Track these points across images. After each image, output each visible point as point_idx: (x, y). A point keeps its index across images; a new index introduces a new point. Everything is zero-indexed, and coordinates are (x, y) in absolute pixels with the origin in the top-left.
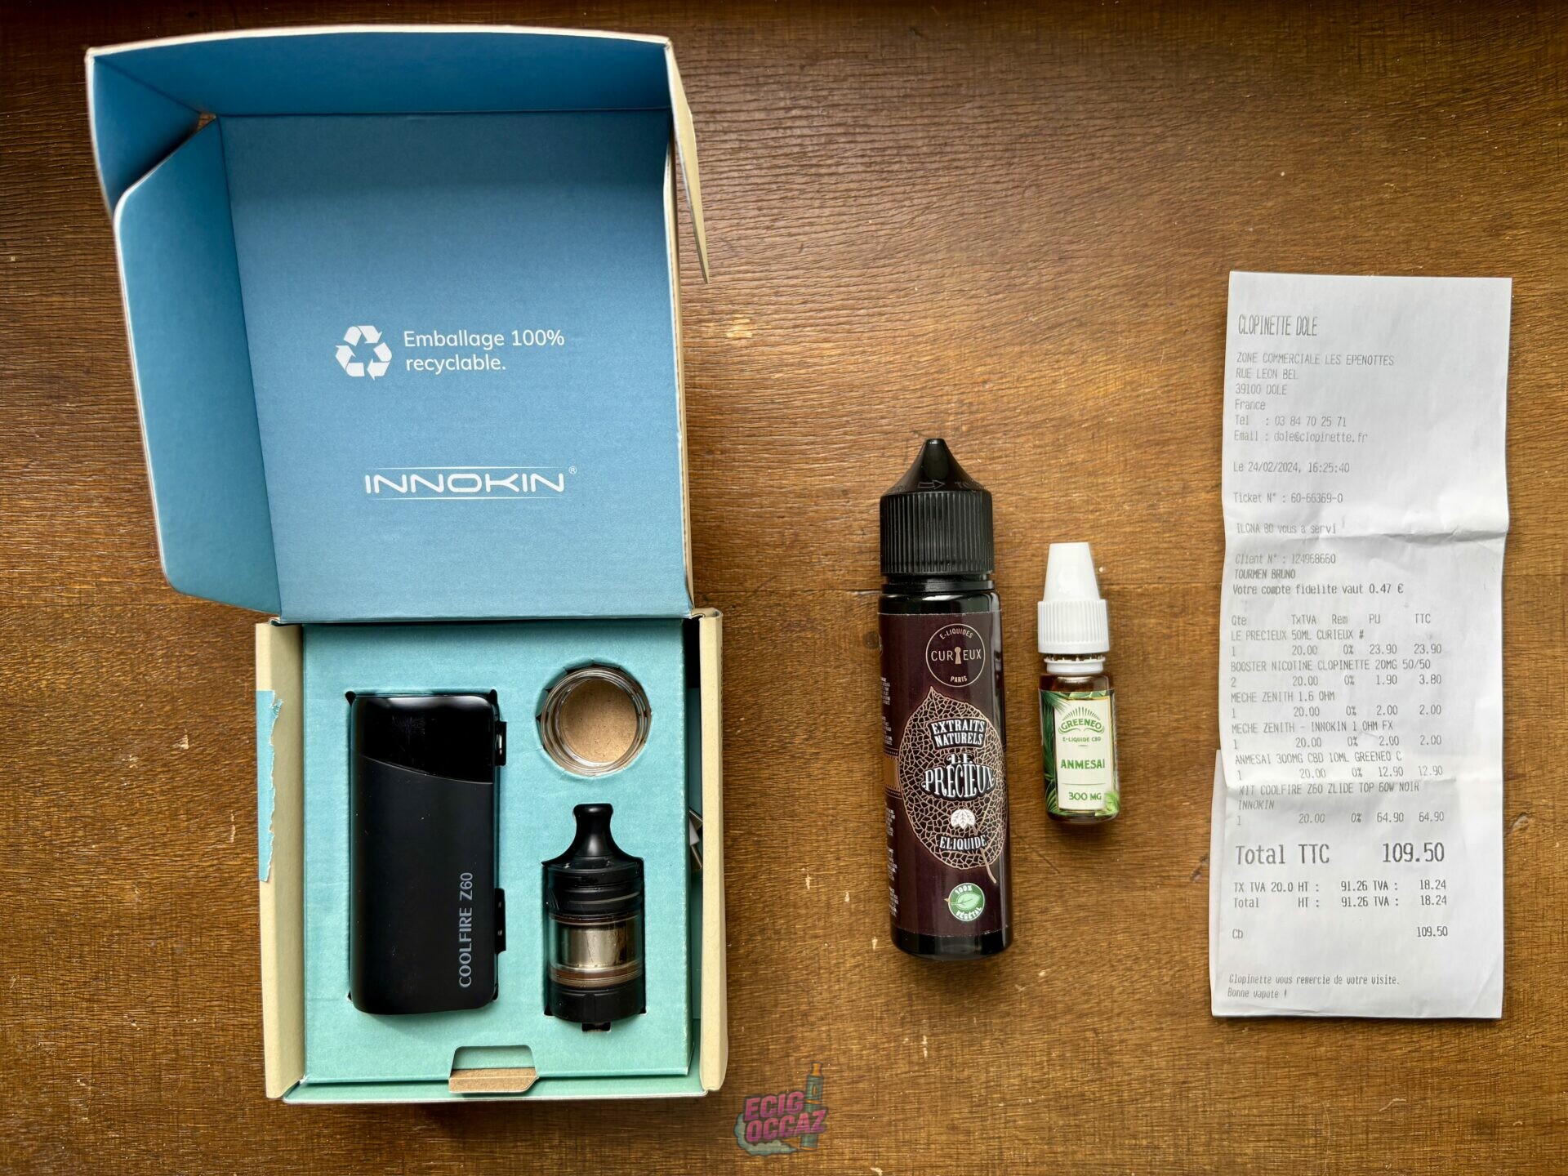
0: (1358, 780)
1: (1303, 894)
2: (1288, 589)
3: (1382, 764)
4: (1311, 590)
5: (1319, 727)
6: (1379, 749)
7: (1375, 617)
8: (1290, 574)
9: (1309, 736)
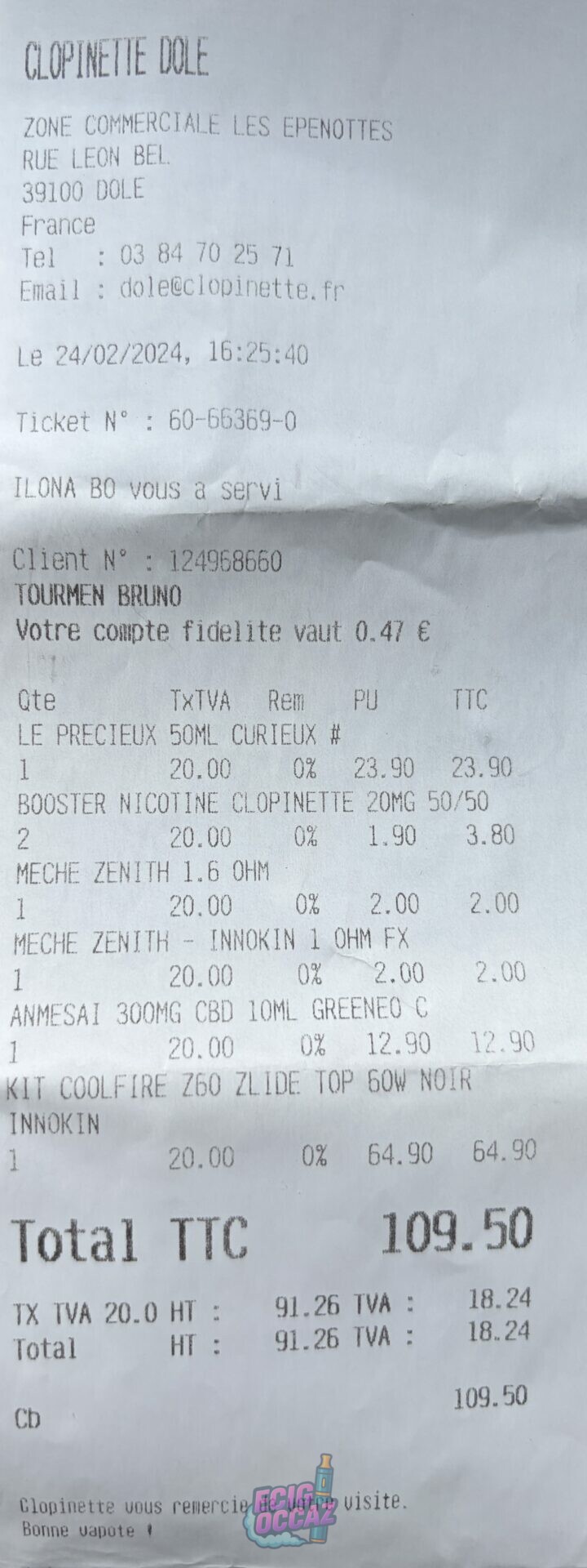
0: (314, 1062)
1: (181, 1328)
2: (163, 631)
3: (375, 1025)
4: (220, 634)
5: (229, 940)
6: (372, 992)
7: (366, 694)
8: (165, 596)
9: (202, 961)
